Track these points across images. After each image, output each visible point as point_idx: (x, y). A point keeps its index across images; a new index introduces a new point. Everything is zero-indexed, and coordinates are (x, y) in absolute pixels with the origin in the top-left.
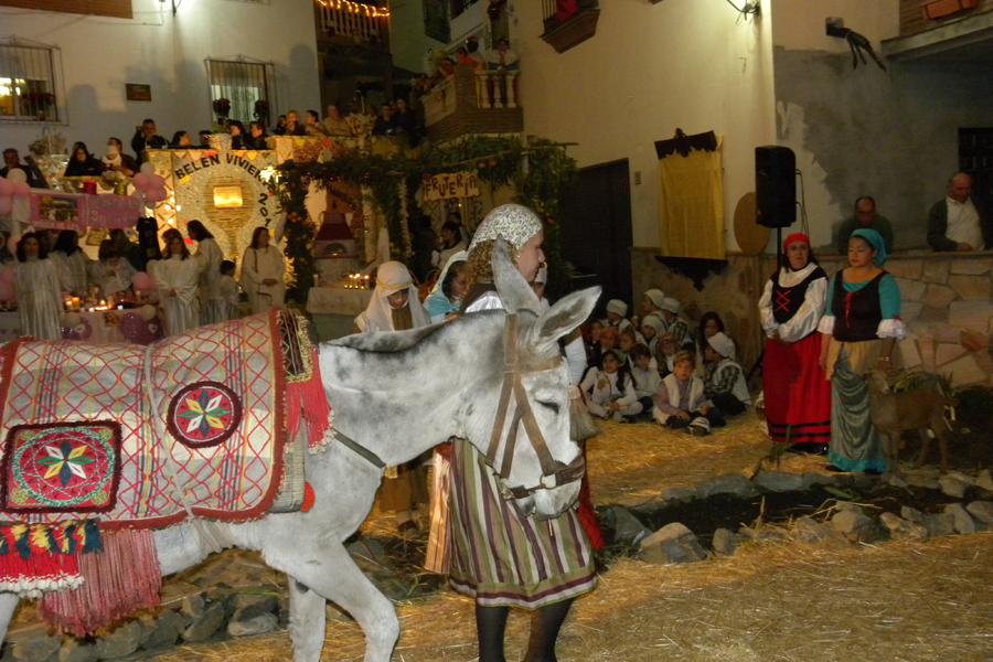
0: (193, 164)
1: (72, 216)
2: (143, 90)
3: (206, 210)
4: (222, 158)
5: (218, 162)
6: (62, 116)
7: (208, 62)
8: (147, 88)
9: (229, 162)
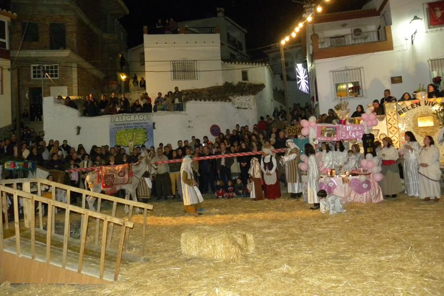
0: (407, 107)
1: (334, 135)
2: (399, 79)
3: (413, 129)
4: (422, 103)
5: (420, 105)
6: (364, 95)
7: (430, 62)
8: (400, 77)
9: (426, 105)
